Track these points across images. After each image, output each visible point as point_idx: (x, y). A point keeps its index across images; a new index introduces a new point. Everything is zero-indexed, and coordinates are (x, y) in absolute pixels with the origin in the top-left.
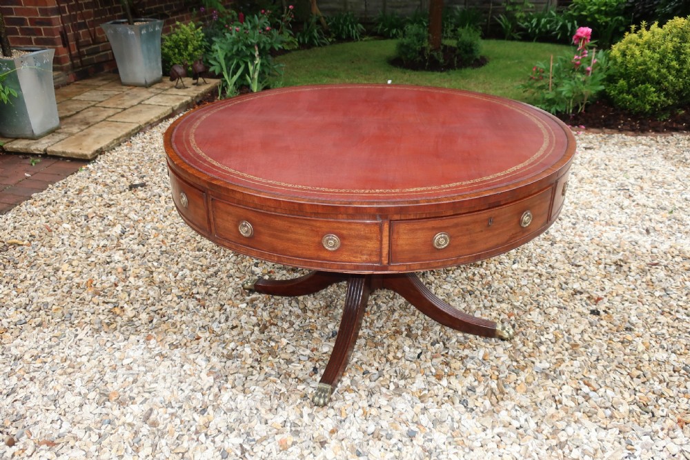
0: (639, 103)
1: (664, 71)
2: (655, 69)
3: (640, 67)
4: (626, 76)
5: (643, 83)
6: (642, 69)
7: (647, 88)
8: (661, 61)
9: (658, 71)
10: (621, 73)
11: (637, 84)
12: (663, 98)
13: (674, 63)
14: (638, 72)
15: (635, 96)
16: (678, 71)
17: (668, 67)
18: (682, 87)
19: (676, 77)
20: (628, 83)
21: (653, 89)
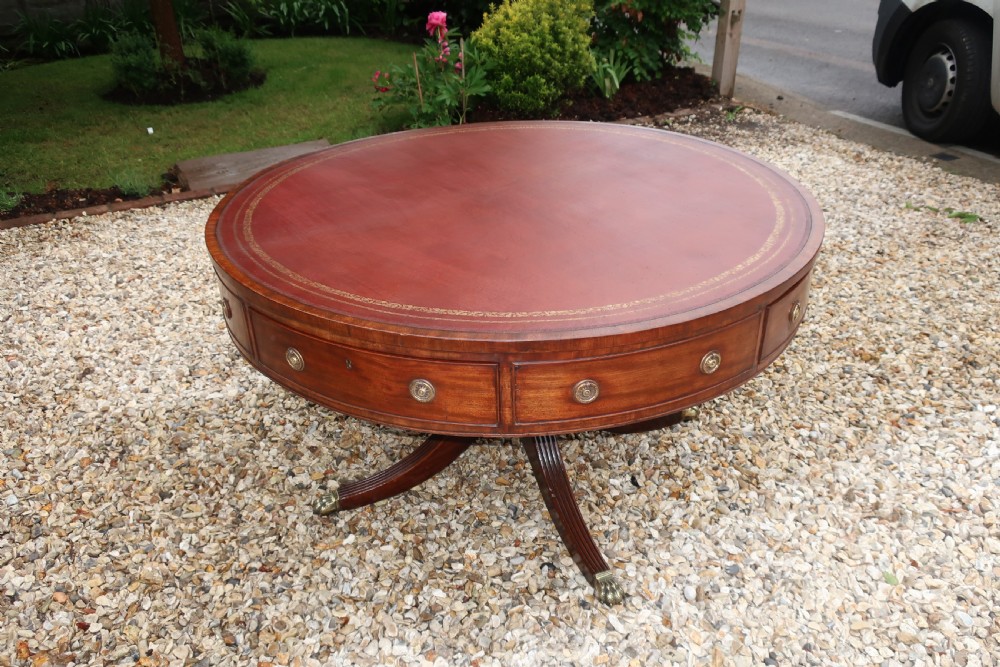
0: (531, 99)
1: (548, 56)
2: (539, 55)
3: (524, 56)
4: (509, 68)
5: (531, 74)
6: (526, 58)
7: (536, 80)
8: (542, 46)
9: (542, 58)
10: (502, 66)
11: (523, 77)
12: (554, 90)
13: (555, 46)
14: (522, 62)
15: (525, 92)
16: (562, 54)
17: (551, 51)
18: (568, 72)
19: (560, 62)
20: (513, 76)
21: (543, 81)
